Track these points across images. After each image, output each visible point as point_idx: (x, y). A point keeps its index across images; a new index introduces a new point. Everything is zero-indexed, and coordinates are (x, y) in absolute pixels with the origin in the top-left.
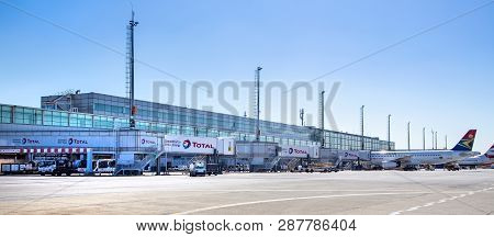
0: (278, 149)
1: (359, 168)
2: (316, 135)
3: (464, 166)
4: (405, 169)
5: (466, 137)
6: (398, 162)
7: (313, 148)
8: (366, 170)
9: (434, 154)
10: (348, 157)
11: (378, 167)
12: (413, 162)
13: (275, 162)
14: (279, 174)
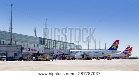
0: (22, 49)
1: (64, 58)
2: (43, 41)
3: (113, 58)
4: (86, 59)
5: (115, 43)
6: (83, 56)
7: (41, 48)
8: (67, 59)
9: (100, 52)
10: (59, 53)
11: (74, 58)
12: (90, 56)
13: (20, 56)
14: (22, 62)
